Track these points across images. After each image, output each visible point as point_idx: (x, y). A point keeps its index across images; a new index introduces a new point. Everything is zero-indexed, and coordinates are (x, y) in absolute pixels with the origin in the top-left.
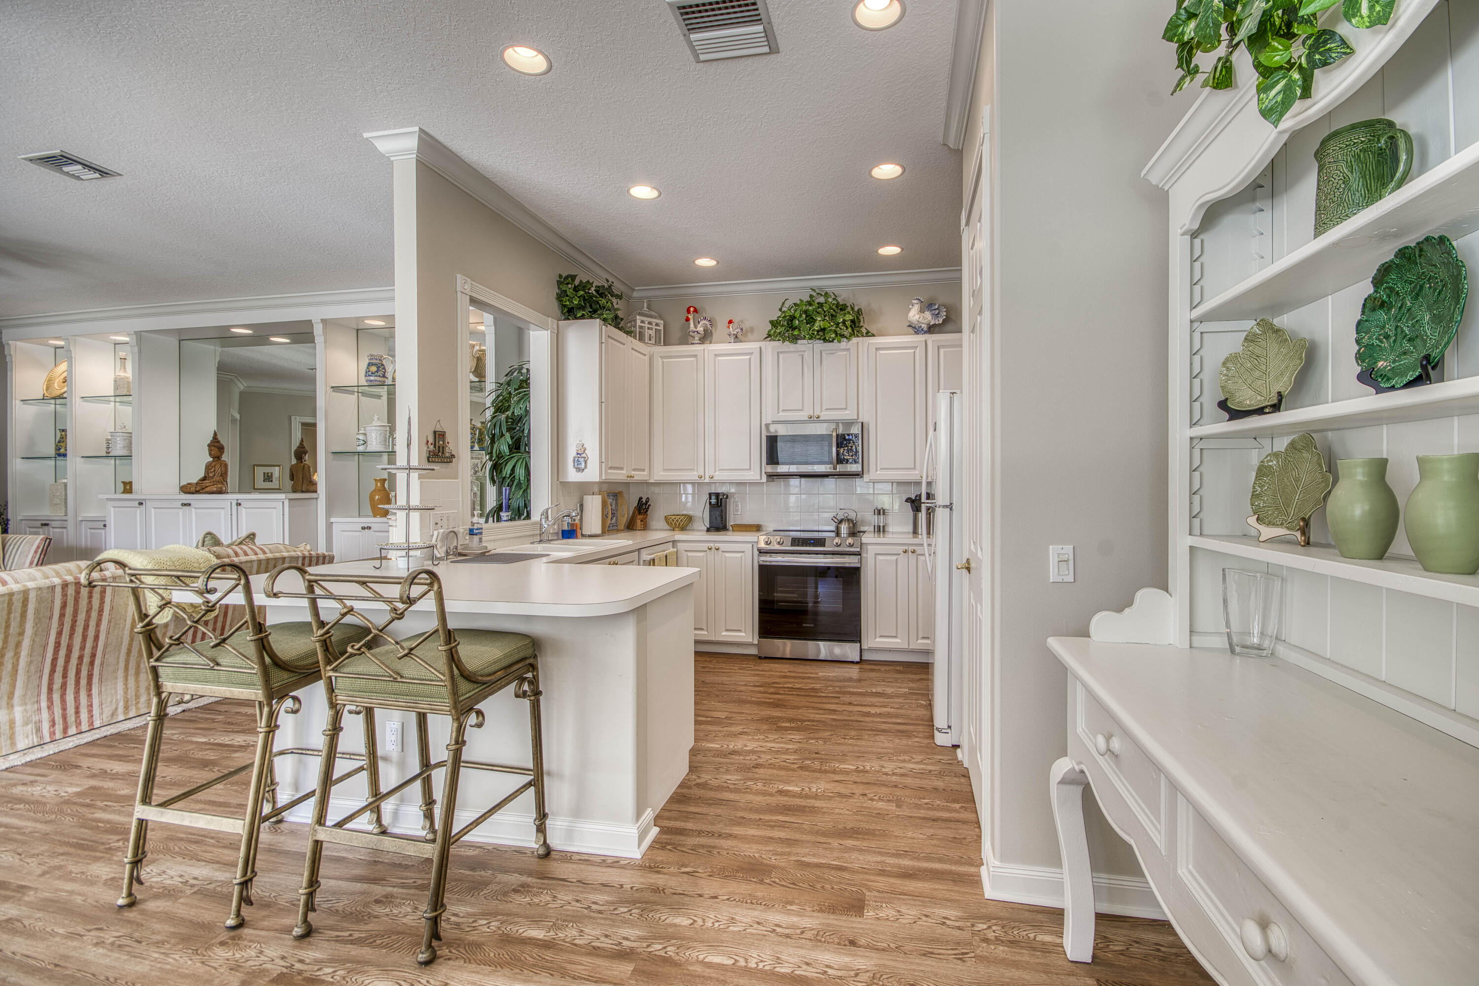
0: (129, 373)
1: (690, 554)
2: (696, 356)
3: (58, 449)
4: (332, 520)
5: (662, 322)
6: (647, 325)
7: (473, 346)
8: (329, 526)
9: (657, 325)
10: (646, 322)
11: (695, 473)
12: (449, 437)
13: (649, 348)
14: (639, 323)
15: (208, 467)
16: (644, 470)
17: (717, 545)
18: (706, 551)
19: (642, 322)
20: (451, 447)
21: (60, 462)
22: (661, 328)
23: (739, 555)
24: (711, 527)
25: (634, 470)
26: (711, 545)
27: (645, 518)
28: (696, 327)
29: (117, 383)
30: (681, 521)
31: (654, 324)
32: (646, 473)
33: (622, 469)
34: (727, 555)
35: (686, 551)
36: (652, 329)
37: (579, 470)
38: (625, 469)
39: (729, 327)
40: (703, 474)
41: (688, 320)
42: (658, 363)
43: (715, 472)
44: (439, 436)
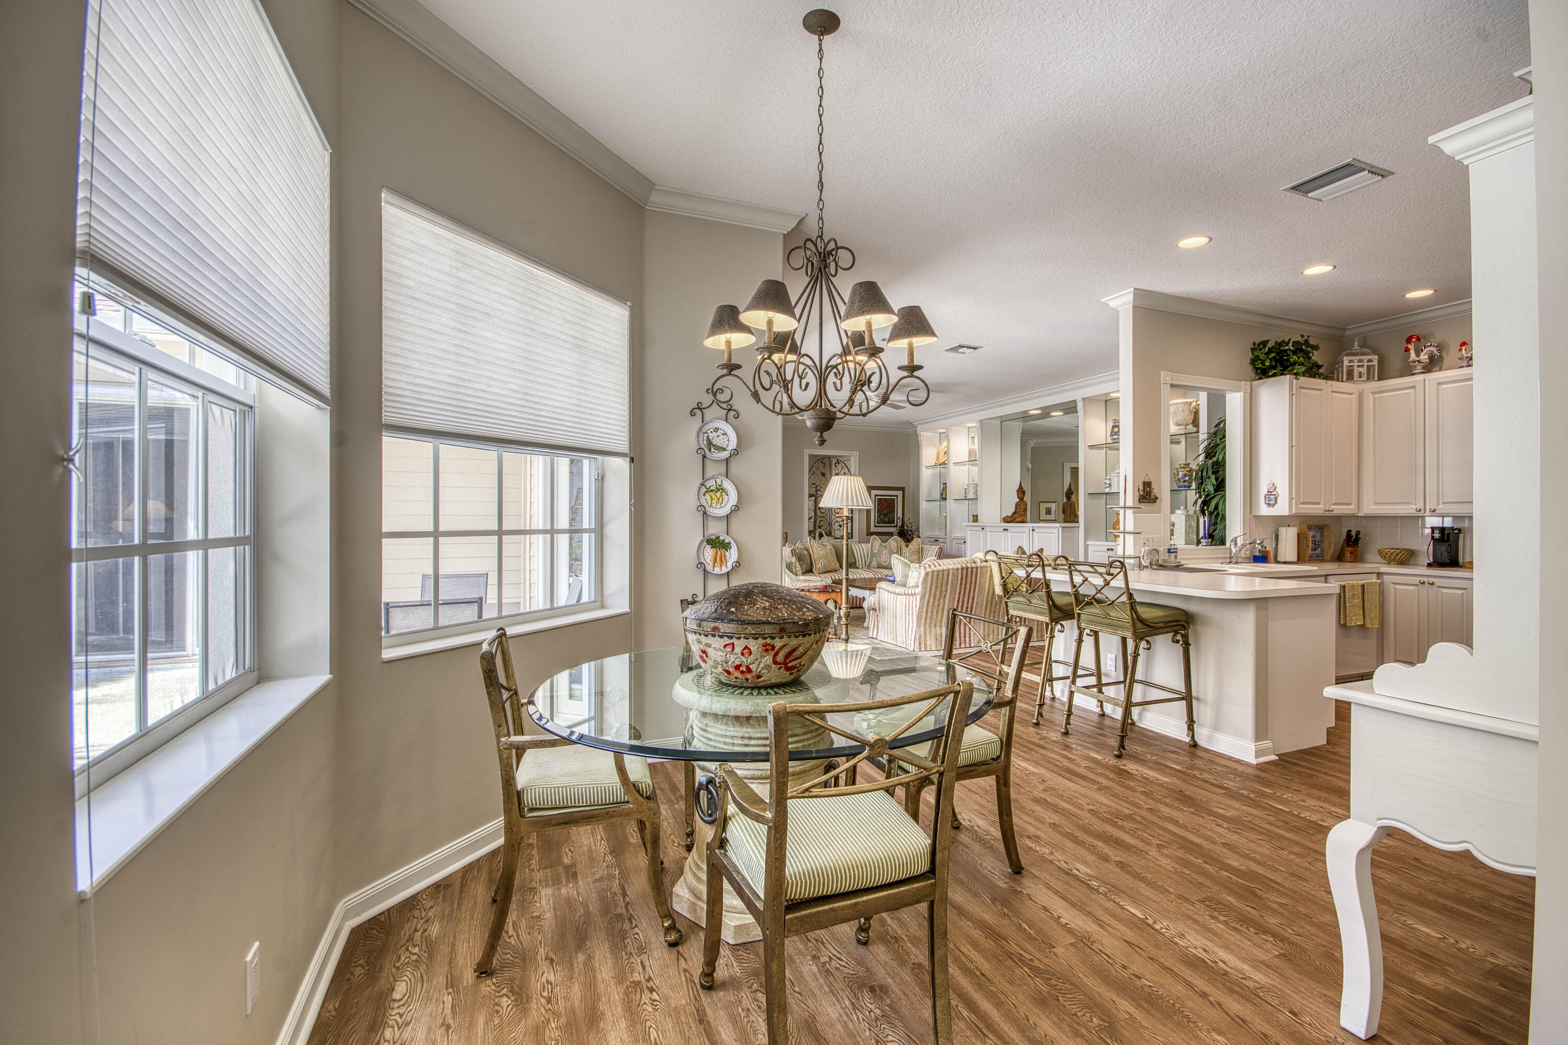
0: (976, 446)
1: (1397, 587)
2: (1414, 387)
3: (942, 495)
4: (1088, 543)
5: (1376, 357)
6: (1356, 364)
7: (1191, 403)
8: (1086, 547)
9: (1369, 361)
10: (1356, 361)
11: (1413, 506)
12: (1153, 486)
13: (1358, 386)
14: (1346, 363)
15: (1017, 505)
16: (1350, 504)
17: (1431, 580)
18: (1417, 585)
19: (1351, 361)
20: (1156, 492)
21: (943, 503)
22: (1375, 363)
23: (1461, 592)
24: (1434, 562)
25: (1334, 504)
26: (1425, 579)
27: (1356, 551)
28: (1418, 355)
29: (971, 452)
30: (1397, 554)
31: (1365, 361)
32: (1352, 507)
33: (1318, 503)
34: (1444, 590)
35: (1393, 583)
36: (1362, 366)
38: (1322, 503)
39: (1460, 350)
40: (1422, 507)
41: (1407, 350)
42: (1369, 399)
43: (1438, 504)
44: (1147, 484)
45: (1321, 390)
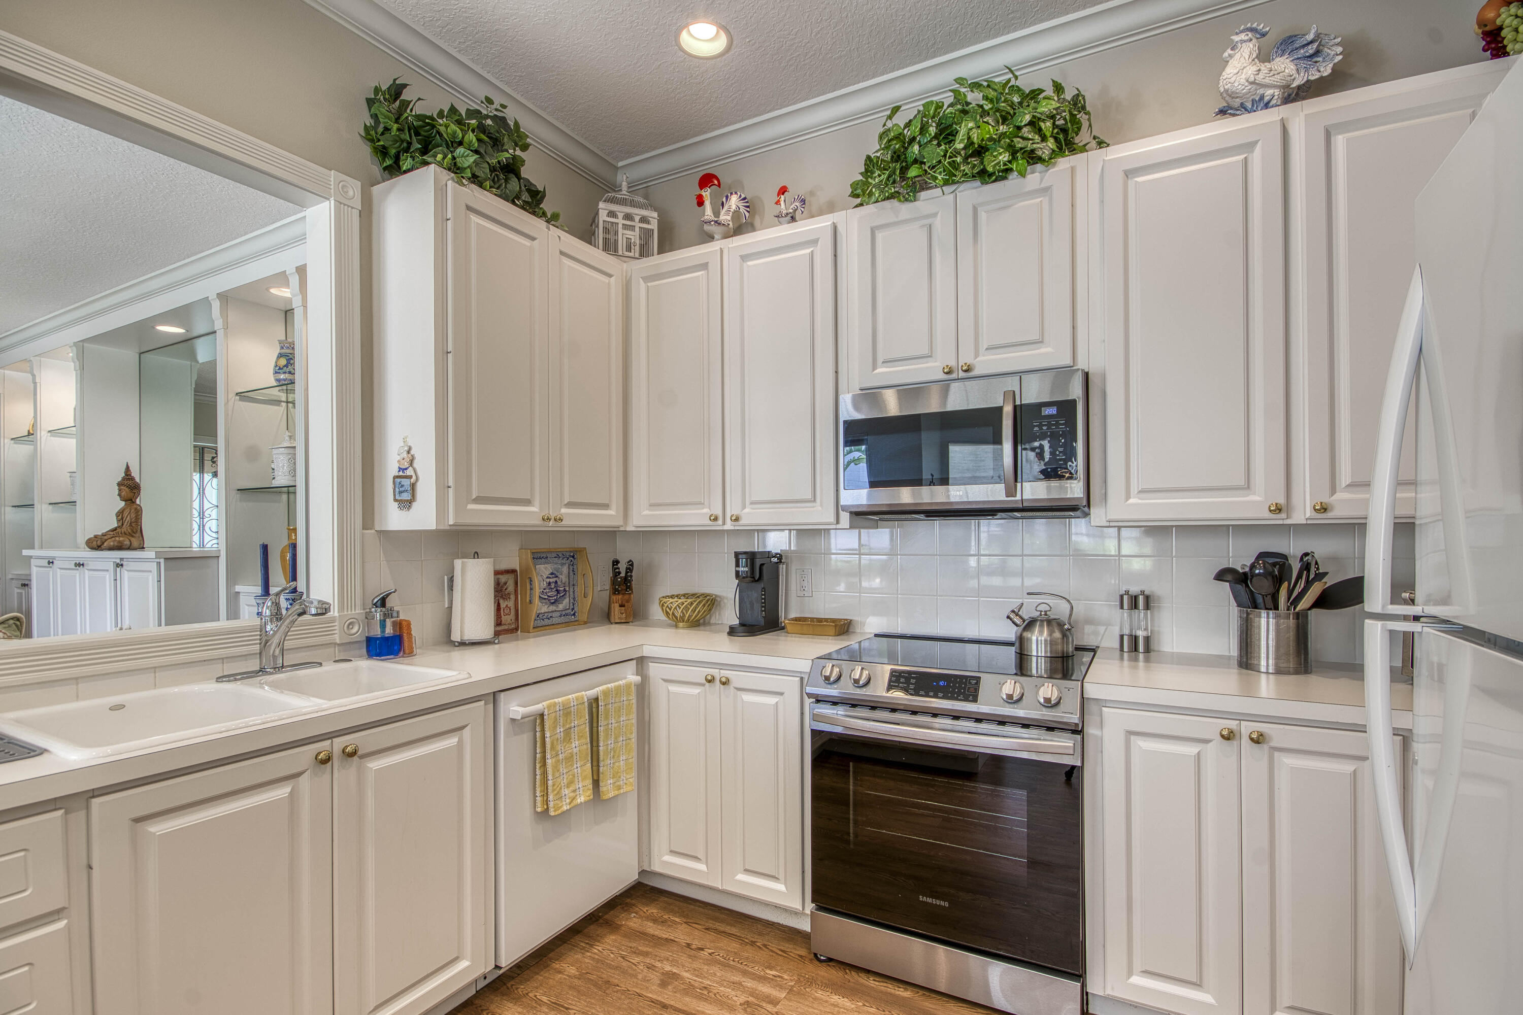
1: (673, 688)
2: (704, 266)
4: (238, 588)
5: (655, 215)
6: (621, 221)
8: (233, 598)
9: (644, 220)
10: (620, 215)
11: (706, 510)
13: (625, 265)
14: (603, 216)
16: (606, 506)
17: (726, 673)
18: (703, 685)
19: (612, 214)
22: (654, 226)
23: (772, 700)
24: (742, 624)
25: (570, 505)
26: (715, 672)
28: (717, 213)
31: (637, 218)
32: (611, 512)
33: (528, 502)
34: (747, 697)
35: (665, 680)
36: (632, 228)
37: (406, 504)
38: (537, 502)
39: (778, 203)
40: (719, 512)
41: (700, 202)
42: (640, 290)
43: (744, 507)
45: (533, 239)
